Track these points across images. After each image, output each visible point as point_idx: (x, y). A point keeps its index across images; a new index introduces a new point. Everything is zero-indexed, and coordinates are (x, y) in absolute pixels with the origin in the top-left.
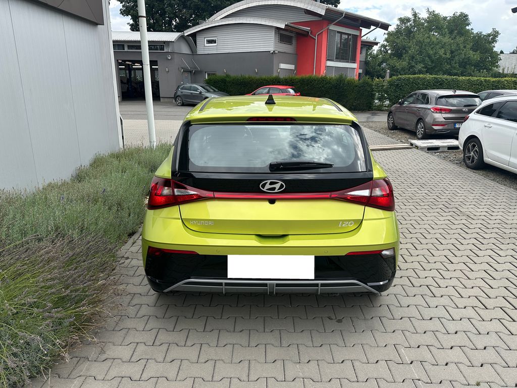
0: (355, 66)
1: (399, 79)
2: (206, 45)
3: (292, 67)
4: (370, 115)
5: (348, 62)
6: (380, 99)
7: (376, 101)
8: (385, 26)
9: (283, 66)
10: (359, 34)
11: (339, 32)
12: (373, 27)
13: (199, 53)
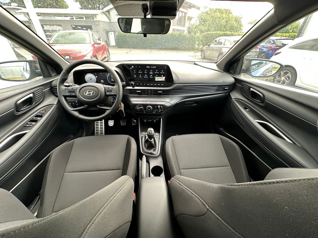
1: (208, 34)
2: (115, 17)
4: (194, 53)
5: (182, 27)
6: (198, 45)
7: (196, 46)
8: (198, 8)
10: (187, 12)
12: (193, 8)
13: (112, 21)
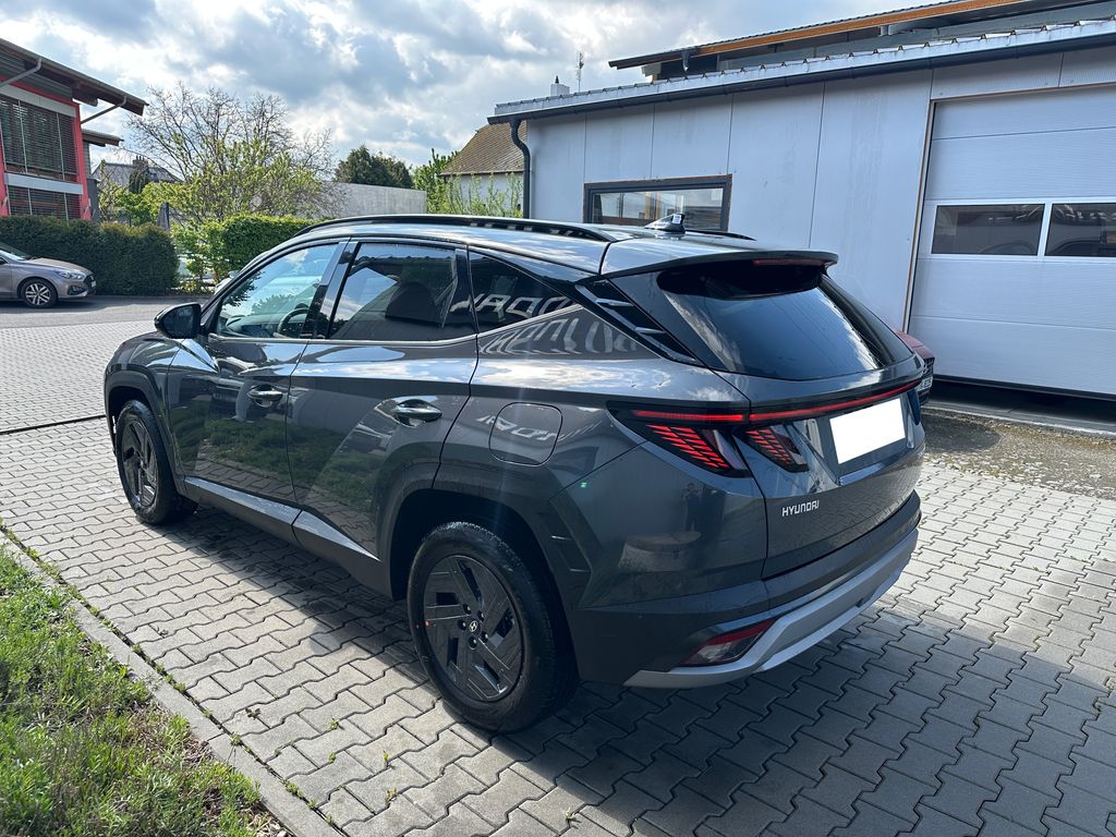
0: (77, 189)
5: (59, 179)
8: (136, 106)
10: (75, 116)
11: (24, 104)
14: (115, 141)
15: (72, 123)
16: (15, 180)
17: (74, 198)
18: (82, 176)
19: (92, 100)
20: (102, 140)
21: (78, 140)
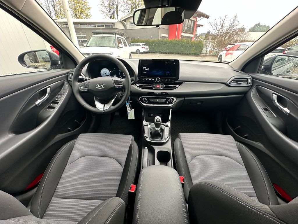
0: (192, 36)
2: (130, 25)
3: (166, 36)
5: (190, 33)
8: (207, 17)
9: (163, 35)
10: (196, 20)
12: (202, 17)
13: (127, 29)
14: (202, 26)
15: (195, 22)
16: (183, 34)
17: (192, 38)
18: (194, 33)
19: (200, 17)
20: (200, 26)
21: (195, 25)
